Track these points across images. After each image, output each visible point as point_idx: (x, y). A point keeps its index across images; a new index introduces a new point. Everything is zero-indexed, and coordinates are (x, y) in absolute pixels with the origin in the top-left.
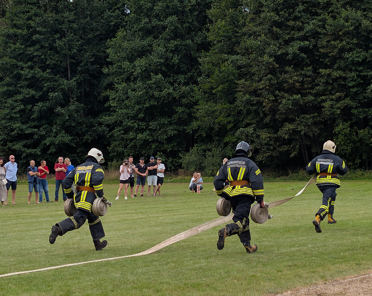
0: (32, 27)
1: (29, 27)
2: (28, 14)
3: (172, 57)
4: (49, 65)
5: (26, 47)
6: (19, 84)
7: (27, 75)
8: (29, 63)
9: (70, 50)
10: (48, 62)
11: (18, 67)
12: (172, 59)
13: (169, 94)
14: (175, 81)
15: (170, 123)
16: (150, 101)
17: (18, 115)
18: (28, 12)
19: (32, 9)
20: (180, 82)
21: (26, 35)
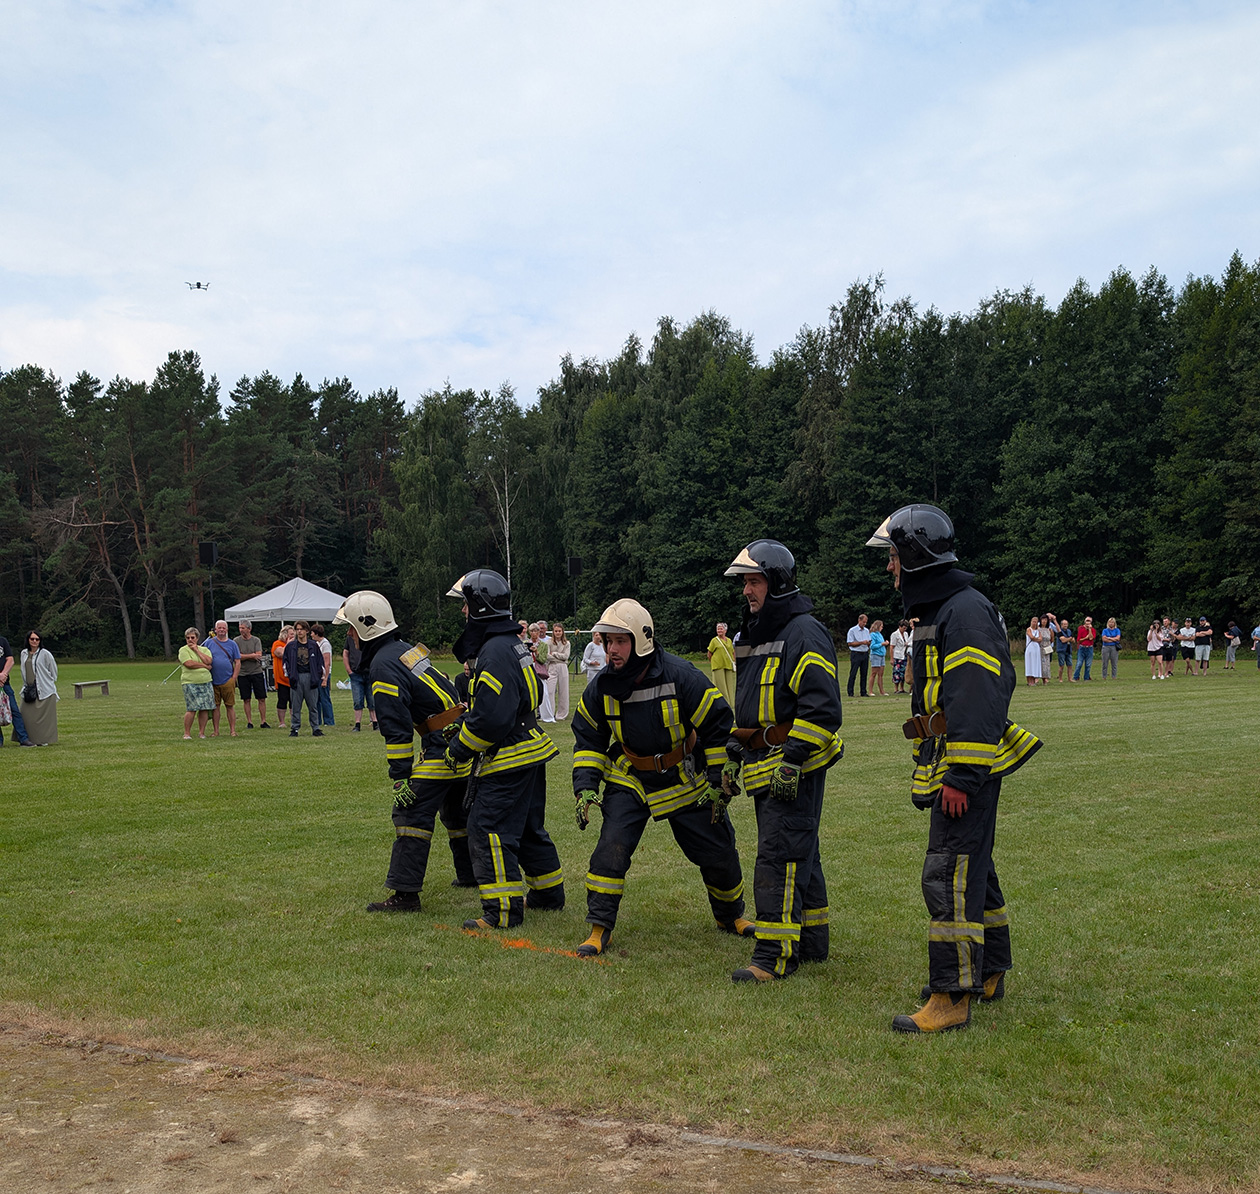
0: (886, 422)
1: (882, 421)
2: (880, 402)
3: (1108, 466)
4: (910, 479)
5: (876, 452)
6: (864, 509)
7: (878, 496)
8: (881, 478)
9: (941, 455)
10: (908, 476)
11: (862, 483)
12: (1106, 469)
13: (1103, 523)
14: (1110, 502)
15: (1100, 568)
16: (1068, 534)
17: (861, 556)
18: (881, 398)
19: (886, 394)
20: (1119, 503)
21: (877, 434)
